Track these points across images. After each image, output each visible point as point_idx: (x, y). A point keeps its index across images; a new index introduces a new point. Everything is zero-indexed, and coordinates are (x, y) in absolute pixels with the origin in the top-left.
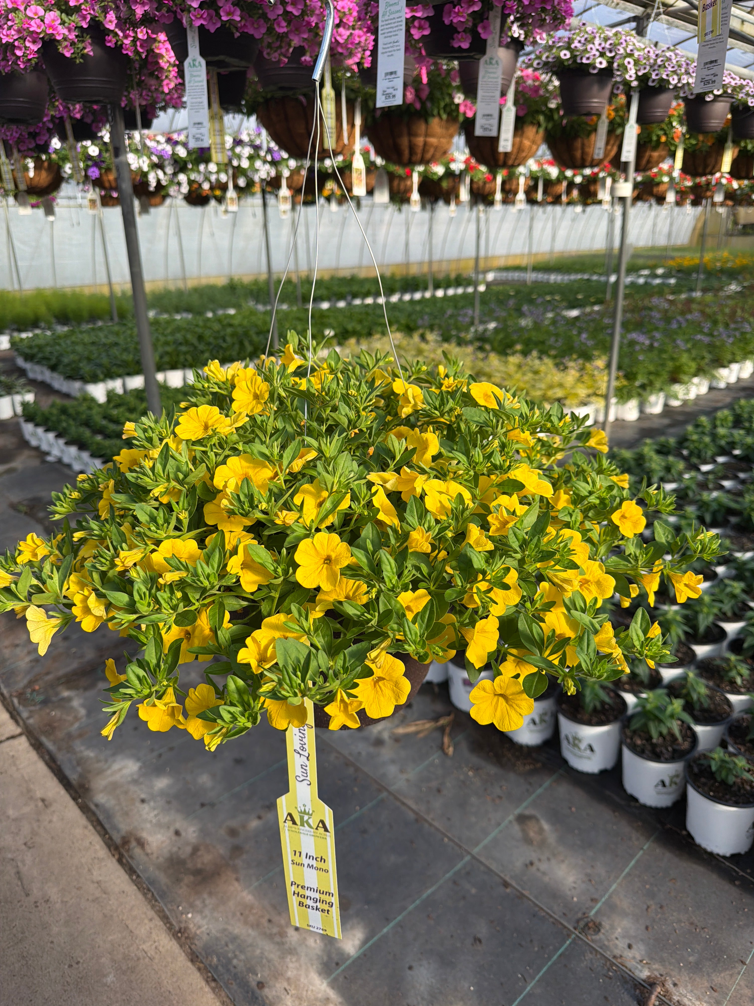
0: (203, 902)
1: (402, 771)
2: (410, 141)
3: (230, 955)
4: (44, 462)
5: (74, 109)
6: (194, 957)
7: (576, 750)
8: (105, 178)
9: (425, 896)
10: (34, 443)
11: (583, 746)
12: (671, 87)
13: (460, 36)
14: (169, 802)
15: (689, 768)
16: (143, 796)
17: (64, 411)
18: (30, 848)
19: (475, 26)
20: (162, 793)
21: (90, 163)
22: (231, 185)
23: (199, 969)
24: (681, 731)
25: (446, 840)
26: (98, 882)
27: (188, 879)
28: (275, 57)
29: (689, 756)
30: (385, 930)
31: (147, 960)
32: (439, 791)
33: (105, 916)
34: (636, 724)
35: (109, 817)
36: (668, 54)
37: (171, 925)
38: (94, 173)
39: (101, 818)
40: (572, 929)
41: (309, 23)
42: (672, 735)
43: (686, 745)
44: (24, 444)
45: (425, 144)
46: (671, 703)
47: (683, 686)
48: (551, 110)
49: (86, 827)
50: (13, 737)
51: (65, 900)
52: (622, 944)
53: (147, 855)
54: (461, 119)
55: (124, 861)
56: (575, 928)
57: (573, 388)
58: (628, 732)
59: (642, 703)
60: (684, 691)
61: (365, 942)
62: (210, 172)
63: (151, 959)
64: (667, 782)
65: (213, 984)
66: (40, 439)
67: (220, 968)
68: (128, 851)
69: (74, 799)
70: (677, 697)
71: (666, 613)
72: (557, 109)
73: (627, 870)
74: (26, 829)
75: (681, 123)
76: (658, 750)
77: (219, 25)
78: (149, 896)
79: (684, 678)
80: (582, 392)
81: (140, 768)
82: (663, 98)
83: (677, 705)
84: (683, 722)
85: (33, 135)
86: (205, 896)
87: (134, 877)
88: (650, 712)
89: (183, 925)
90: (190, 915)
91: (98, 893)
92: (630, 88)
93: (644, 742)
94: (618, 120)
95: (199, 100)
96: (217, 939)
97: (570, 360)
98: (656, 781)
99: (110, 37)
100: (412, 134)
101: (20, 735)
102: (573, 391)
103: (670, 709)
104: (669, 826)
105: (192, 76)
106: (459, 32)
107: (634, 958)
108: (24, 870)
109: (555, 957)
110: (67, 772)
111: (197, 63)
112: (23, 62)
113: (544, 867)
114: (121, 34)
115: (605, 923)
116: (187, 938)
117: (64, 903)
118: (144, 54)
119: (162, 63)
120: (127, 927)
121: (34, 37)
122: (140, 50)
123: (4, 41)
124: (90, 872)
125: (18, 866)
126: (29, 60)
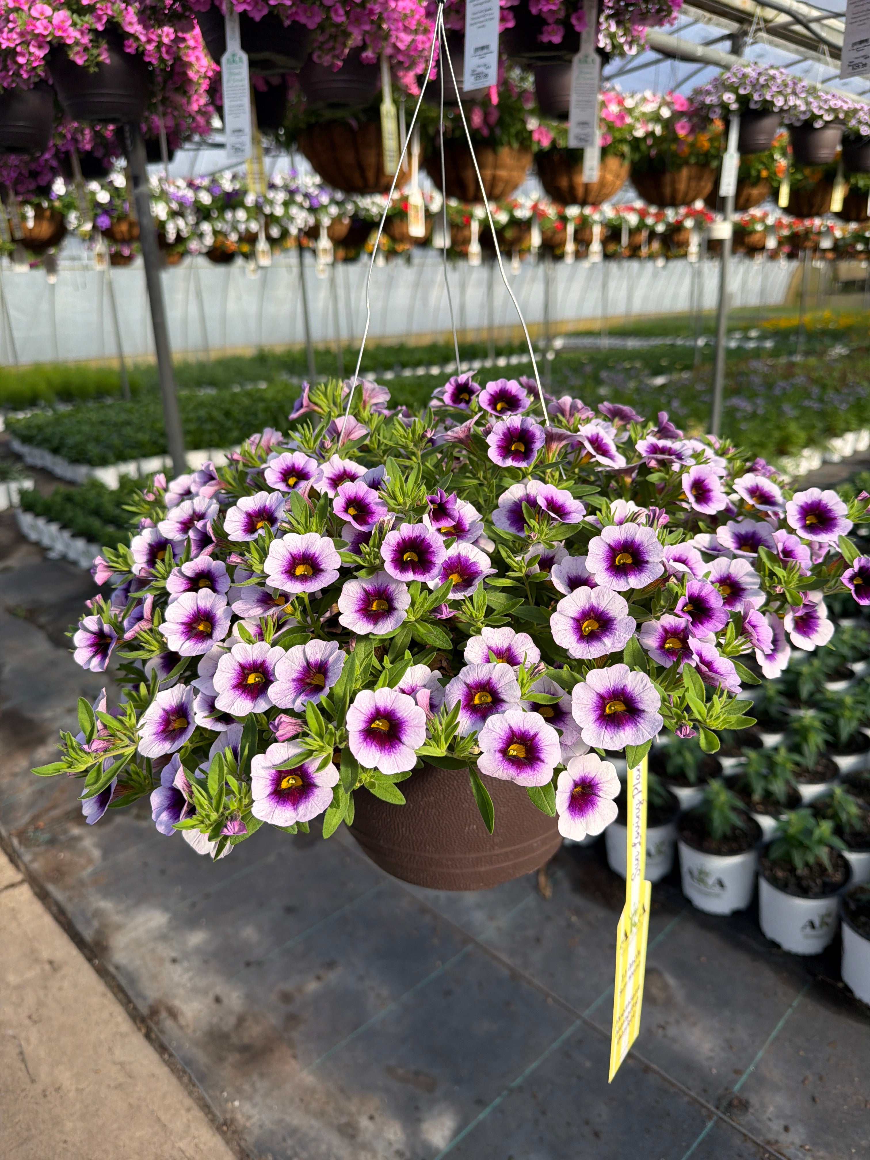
0: (253, 1085)
1: (491, 918)
3: (289, 1153)
4: (46, 559)
5: (83, 139)
6: (243, 1156)
7: (702, 887)
8: (116, 229)
9: (527, 1071)
10: (33, 536)
11: (711, 881)
12: (776, 110)
13: (550, 28)
14: (206, 962)
15: (844, 904)
16: (174, 954)
17: (69, 499)
18: (35, 1022)
19: (568, 16)
20: (198, 951)
21: (99, 211)
22: (262, 237)
24: (831, 860)
25: (550, 1001)
26: (122, 1064)
27: (233, 1058)
28: (326, 60)
29: (843, 890)
30: (481, 1117)
32: (538, 940)
33: (131, 1106)
34: (776, 853)
35: (133, 981)
36: (772, 72)
37: (214, 1115)
38: (104, 222)
39: (123, 982)
40: (713, 1108)
41: (371, 12)
42: (820, 865)
43: (838, 877)
44: (21, 538)
45: (493, 178)
46: (818, 825)
47: (829, 806)
48: (637, 139)
49: (104, 995)
50: (12, 886)
51: (81, 1086)
52: (777, 1126)
53: (181, 1028)
54: (535, 148)
55: (153, 1036)
56: (717, 1108)
58: (767, 863)
59: (783, 828)
60: (830, 811)
61: (457, 1132)
62: (238, 221)
64: (817, 923)
66: (40, 532)
68: (157, 1023)
69: (90, 960)
70: (824, 817)
71: (801, 718)
72: (645, 139)
73: (774, 1033)
74: (30, 999)
75: (784, 154)
76: (804, 883)
77: (265, 12)
78: (185, 1079)
79: (830, 795)
81: (170, 921)
82: (768, 123)
83: (826, 827)
84: (832, 848)
85: (34, 175)
86: (255, 1077)
87: (166, 1056)
88: (793, 837)
89: (228, 1116)
90: (237, 1103)
91: (122, 1078)
92: (729, 111)
93: (786, 874)
94: (713, 152)
95: (239, 102)
96: (272, 1133)
98: (804, 921)
99: (131, 41)
101: (22, 882)
103: (817, 833)
104: (820, 977)
105: (231, 74)
106: (548, 24)
107: (793, 1143)
108: (28, 1050)
109: (695, 1145)
110: (80, 927)
111: (237, 59)
112: (26, 71)
113: (672, 1031)
114: (143, 39)
115: (754, 1100)
116: (234, 1132)
117: (79, 1091)
118: (170, 63)
119: (191, 74)
120: (159, 1120)
121: (40, 40)
122: (166, 57)
123: (4, 46)
124: (111, 1051)
125: (21, 1045)
126: (33, 69)
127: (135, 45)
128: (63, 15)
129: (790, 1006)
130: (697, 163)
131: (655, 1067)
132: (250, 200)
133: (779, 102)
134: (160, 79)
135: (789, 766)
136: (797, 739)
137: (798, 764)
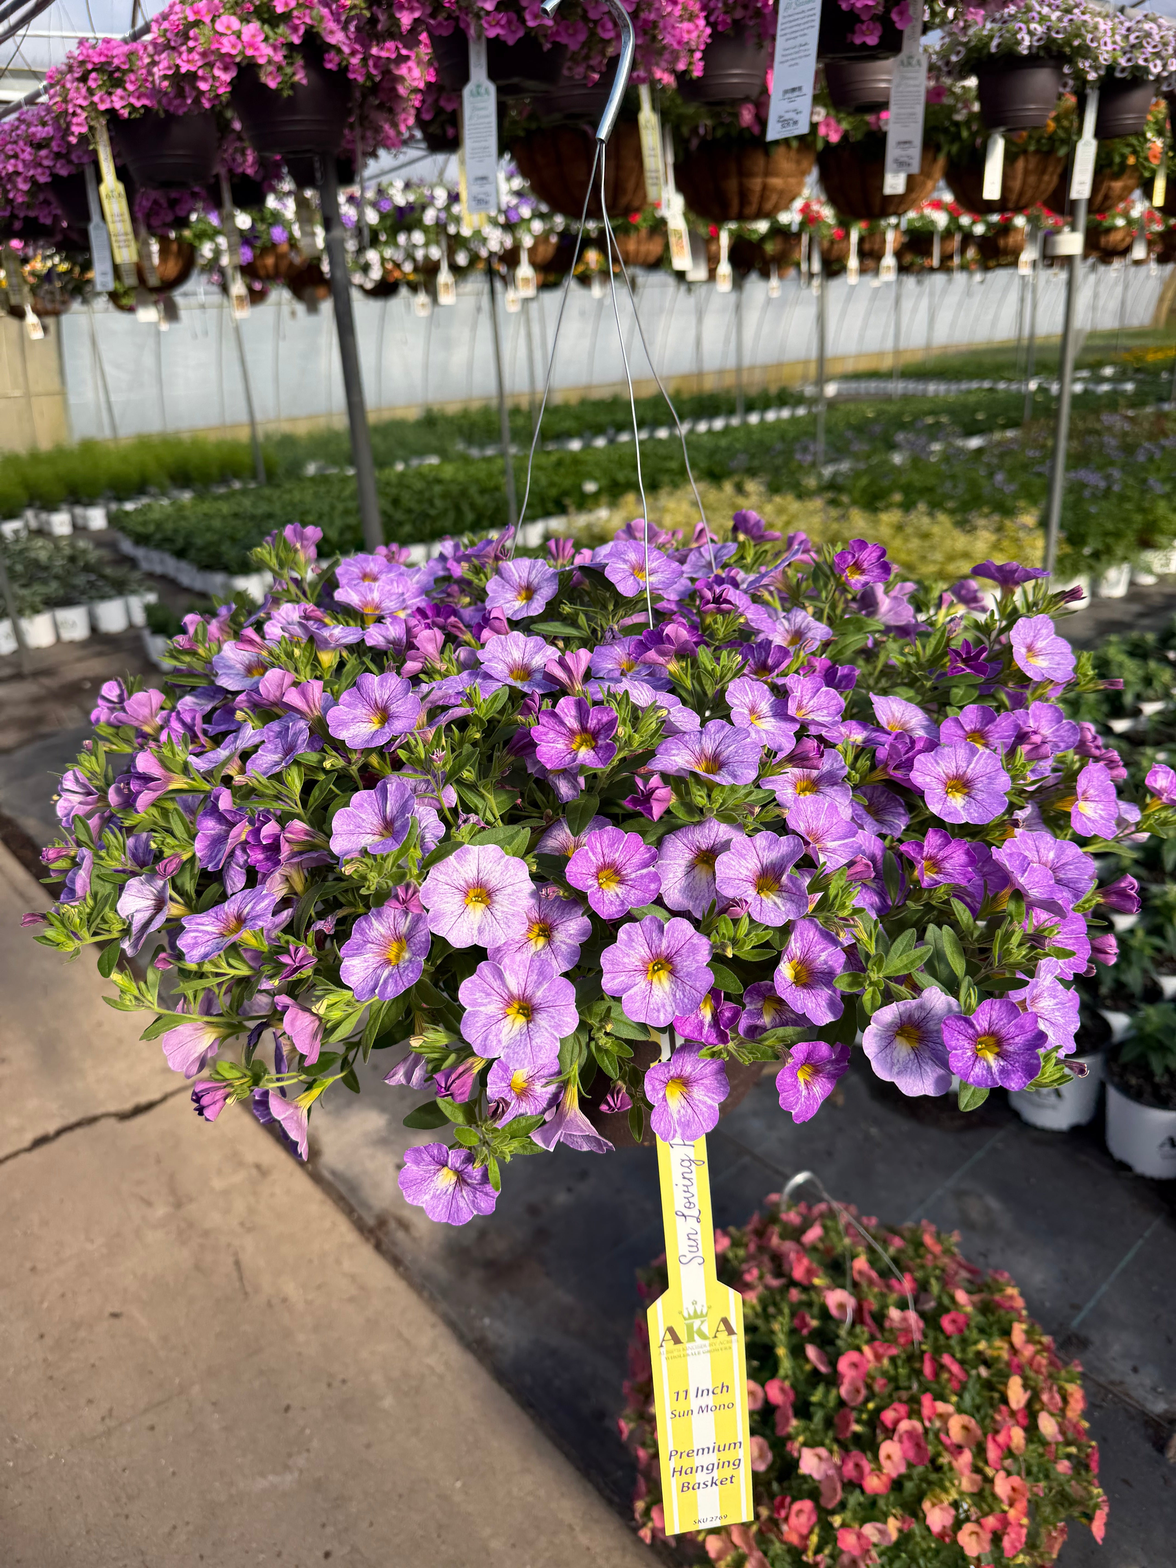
0: (503, 1302)
2: (741, 186)
3: (550, 1374)
5: (244, 161)
6: (500, 1375)
7: (1034, 1097)
8: (259, 263)
12: (1151, 78)
13: (864, 27)
18: (250, 1230)
19: (888, 12)
22: (445, 266)
23: (509, 1391)
26: (353, 1278)
27: (477, 1273)
28: (578, 72)
31: (435, 1379)
33: (368, 1319)
34: (1126, 1057)
35: (354, 1188)
36: (1147, 26)
38: (246, 255)
39: (343, 1189)
45: (765, 187)
48: (957, 124)
49: (322, 1203)
51: (310, 1298)
52: (1123, 1366)
53: (414, 1240)
54: (820, 145)
55: (384, 1247)
58: (1115, 1067)
59: (1139, 1026)
62: (414, 245)
63: (441, 1377)
67: (538, 1390)
68: (387, 1234)
72: (968, 123)
73: (1121, 1266)
74: (239, 1206)
75: (1160, 133)
76: (1164, 1091)
77: (520, 34)
78: (426, 1294)
81: (390, 1123)
82: (1138, 97)
85: (173, 204)
86: (504, 1294)
87: (401, 1269)
88: (1151, 1037)
89: (478, 1334)
90: (486, 1321)
91: (354, 1292)
92: (1085, 82)
93: (1141, 1081)
94: (1061, 134)
95: (483, 144)
96: (531, 1354)
97: (980, 516)
98: (1162, 1137)
99: (332, 55)
100: (744, 174)
105: (475, 109)
106: (863, 22)
107: (1142, 1385)
108: (246, 1258)
111: (482, 90)
112: (209, 100)
114: (346, 50)
115: (1095, 1337)
117: (308, 1303)
118: (378, 79)
119: (402, 90)
120: (400, 1335)
121: (227, 62)
122: (374, 72)
123: (183, 70)
124: (338, 1262)
125: (236, 1254)
126: (218, 96)
127: (336, 59)
128: (252, 29)
129: (1141, 1236)
130: (1037, 151)
132: (429, 217)
133: (1156, 68)
134: (358, 95)
135: (1148, 952)
136: (1159, 920)
137: (1159, 950)
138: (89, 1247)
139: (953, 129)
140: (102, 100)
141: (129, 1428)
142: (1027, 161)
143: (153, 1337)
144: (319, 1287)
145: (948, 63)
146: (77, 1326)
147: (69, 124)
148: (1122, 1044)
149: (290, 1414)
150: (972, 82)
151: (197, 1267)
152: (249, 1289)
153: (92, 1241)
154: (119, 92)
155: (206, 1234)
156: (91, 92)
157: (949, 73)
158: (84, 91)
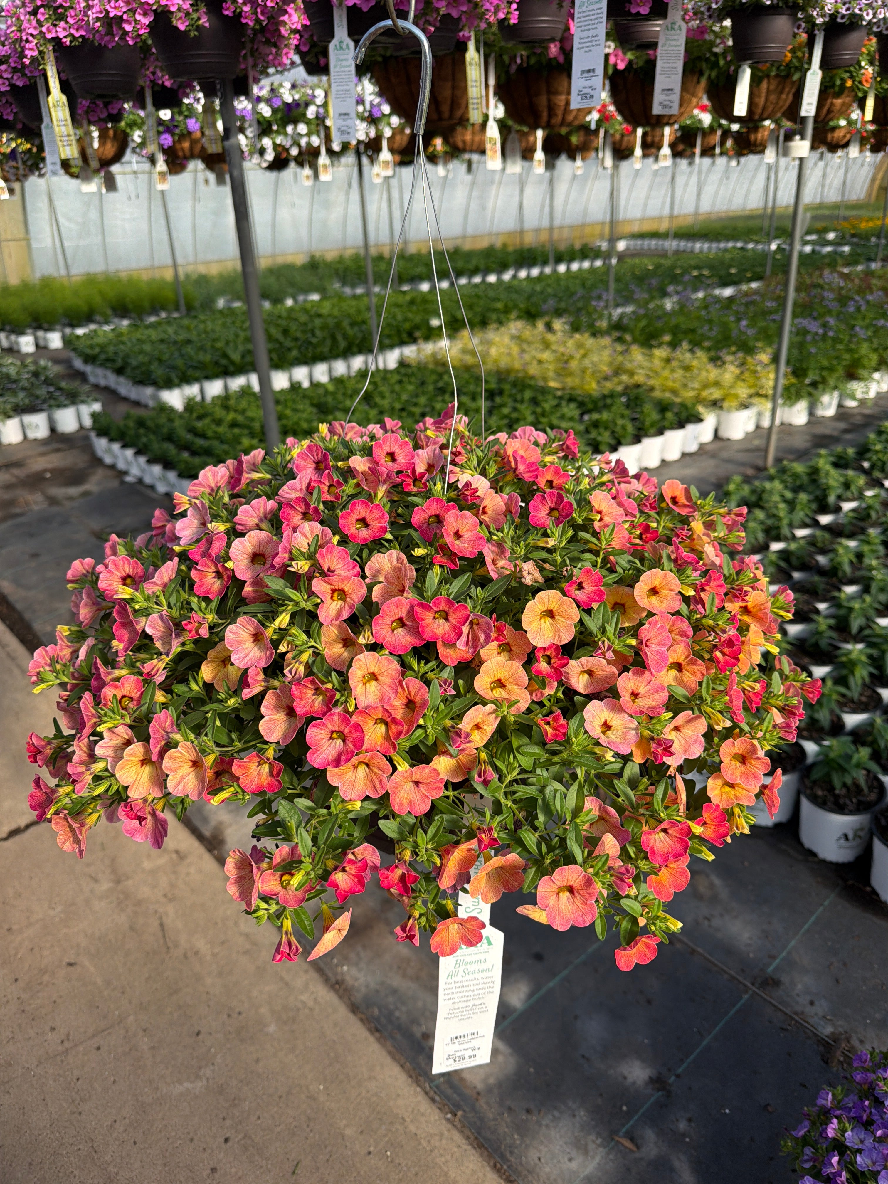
0: (358, 954)
2: (549, 100)
3: (392, 1007)
4: (123, 483)
6: (354, 1008)
9: (590, 950)
10: (108, 460)
12: (864, 23)
15: (876, 820)
17: (141, 423)
18: (171, 900)
21: (161, 129)
22: (323, 150)
23: (361, 1020)
24: (867, 781)
26: (247, 936)
29: (877, 808)
30: (551, 984)
31: (307, 1011)
33: (258, 968)
34: (816, 775)
37: (328, 976)
38: (167, 140)
40: (749, 985)
42: (857, 786)
43: (873, 797)
44: (97, 462)
46: (857, 750)
47: (870, 733)
48: (716, 55)
51: (215, 952)
52: (804, 1000)
54: (610, 70)
56: (753, 984)
57: (731, 387)
58: (808, 782)
59: (824, 752)
60: (870, 739)
61: (531, 995)
62: (299, 134)
63: (311, 1010)
64: (851, 836)
65: (377, 1035)
66: (115, 457)
67: (383, 1020)
69: (210, 850)
70: (863, 744)
71: (850, 652)
72: (724, 54)
73: (806, 927)
74: (164, 881)
75: (871, 63)
76: (841, 801)
77: (373, 3)
79: (871, 724)
80: (743, 391)
82: (854, 37)
83: (864, 753)
84: (869, 771)
86: (359, 949)
88: (833, 760)
89: (339, 977)
90: (345, 968)
91: (248, 946)
92: (814, 25)
93: (825, 793)
94: (796, 62)
95: (345, 87)
96: (377, 991)
97: (728, 353)
98: (838, 833)
99: (229, 4)
100: (552, 92)
102: (733, 391)
103: (856, 758)
104: (851, 882)
105: (338, 60)
107: (816, 1014)
108: (168, 922)
109: (732, 1012)
110: (198, 823)
111: (344, 46)
112: (132, 38)
113: (716, 922)
115: (785, 979)
116: (345, 990)
117: (215, 955)
118: (264, 23)
119: (284, 31)
120: (282, 979)
121: (146, 9)
122: (261, 17)
123: (111, 15)
124: (236, 923)
125: (161, 918)
126: (139, 36)
129: (822, 905)
130: (777, 76)
131: (700, 950)
132: (311, 112)
133: (868, 16)
135: (835, 697)
136: (845, 672)
137: (843, 696)
138: (52, 913)
139: (712, 58)
140: (49, 30)
141: (81, 1048)
142: (769, 83)
143: (99, 980)
144: (223, 943)
145: (709, 9)
146: (43, 971)
147: (23, 49)
148: (814, 765)
149: (201, 1037)
150: (728, 23)
151: (132, 929)
152: (170, 944)
153: (54, 909)
154: (62, 24)
155: (139, 903)
156: (40, 24)
157: (710, 17)
158: (34, 22)
